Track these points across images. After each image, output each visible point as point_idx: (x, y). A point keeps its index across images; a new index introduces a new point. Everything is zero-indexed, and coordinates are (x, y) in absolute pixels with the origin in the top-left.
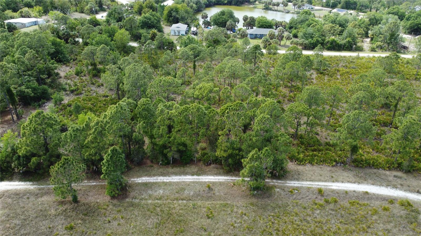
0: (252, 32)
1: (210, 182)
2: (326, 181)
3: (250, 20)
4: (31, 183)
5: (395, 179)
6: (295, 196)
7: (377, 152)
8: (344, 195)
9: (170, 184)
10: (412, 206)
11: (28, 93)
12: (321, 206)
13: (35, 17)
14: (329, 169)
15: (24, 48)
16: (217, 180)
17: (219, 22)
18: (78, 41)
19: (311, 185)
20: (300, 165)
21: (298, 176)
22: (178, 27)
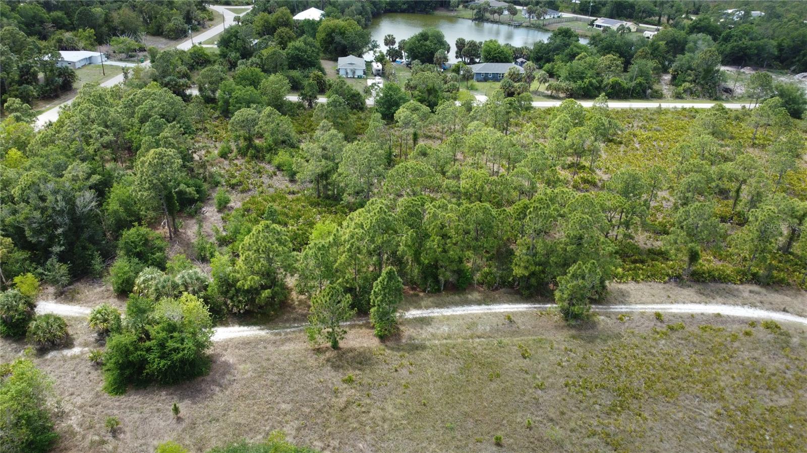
0: (479, 70)
1: (513, 313)
2: (661, 303)
3: (470, 46)
5: (752, 295)
6: (627, 324)
7: (720, 260)
8: (690, 320)
10: (779, 328)
11: (190, 194)
12: (665, 334)
14: (661, 286)
17: (419, 52)
19: (643, 309)
20: (620, 282)
21: (623, 297)
22: (351, 64)
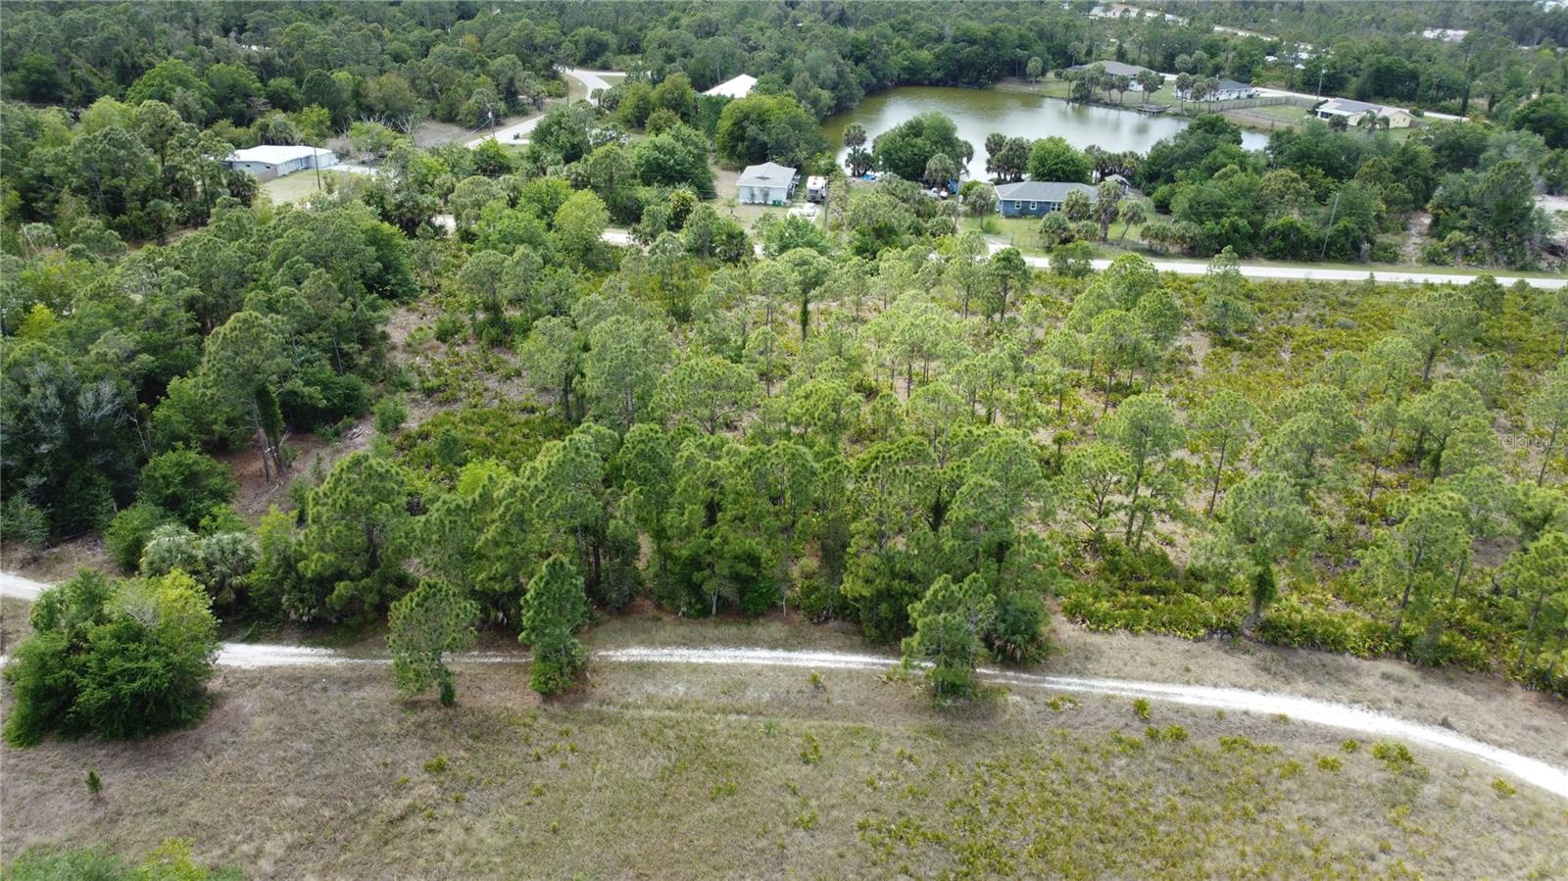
0: (1012, 195)
1: (822, 670)
2: (1165, 681)
3: (1011, 149)
4: (330, 651)
5: (1384, 683)
6: (1062, 719)
7: (1348, 604)
8: (1213, 722)
9: (707, 669)
10: (1410, 760)
11: (311, 397)
12: (1134, 746)
13: (305, 143)
14: (1183, 646)
15: (297, 261)
16: (842, 665)
17: (901, 159)
18: (442, 227)
19: (1117, 689)
20: (1096, 631)
21: (1082, 663)
22: (763, 178)
